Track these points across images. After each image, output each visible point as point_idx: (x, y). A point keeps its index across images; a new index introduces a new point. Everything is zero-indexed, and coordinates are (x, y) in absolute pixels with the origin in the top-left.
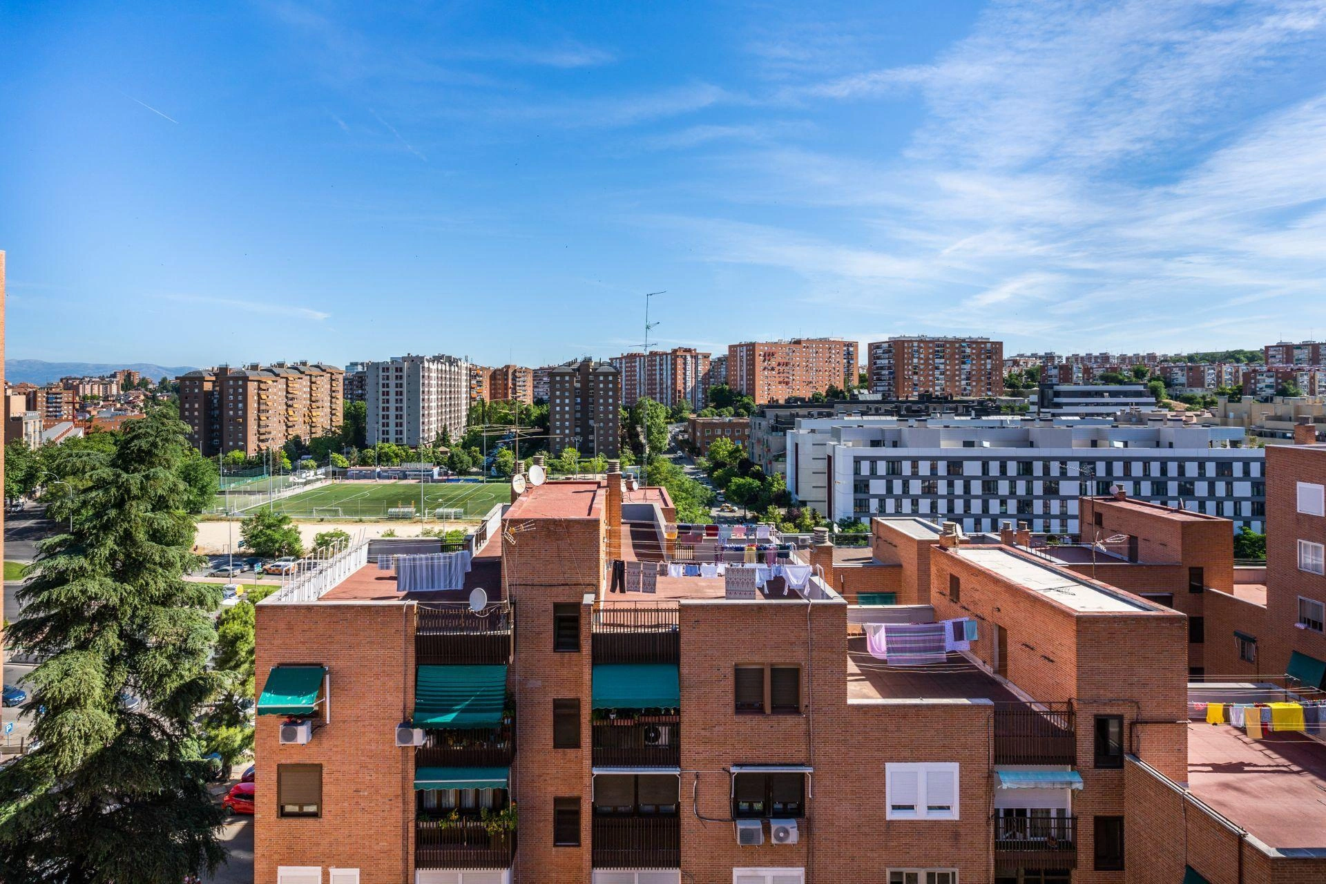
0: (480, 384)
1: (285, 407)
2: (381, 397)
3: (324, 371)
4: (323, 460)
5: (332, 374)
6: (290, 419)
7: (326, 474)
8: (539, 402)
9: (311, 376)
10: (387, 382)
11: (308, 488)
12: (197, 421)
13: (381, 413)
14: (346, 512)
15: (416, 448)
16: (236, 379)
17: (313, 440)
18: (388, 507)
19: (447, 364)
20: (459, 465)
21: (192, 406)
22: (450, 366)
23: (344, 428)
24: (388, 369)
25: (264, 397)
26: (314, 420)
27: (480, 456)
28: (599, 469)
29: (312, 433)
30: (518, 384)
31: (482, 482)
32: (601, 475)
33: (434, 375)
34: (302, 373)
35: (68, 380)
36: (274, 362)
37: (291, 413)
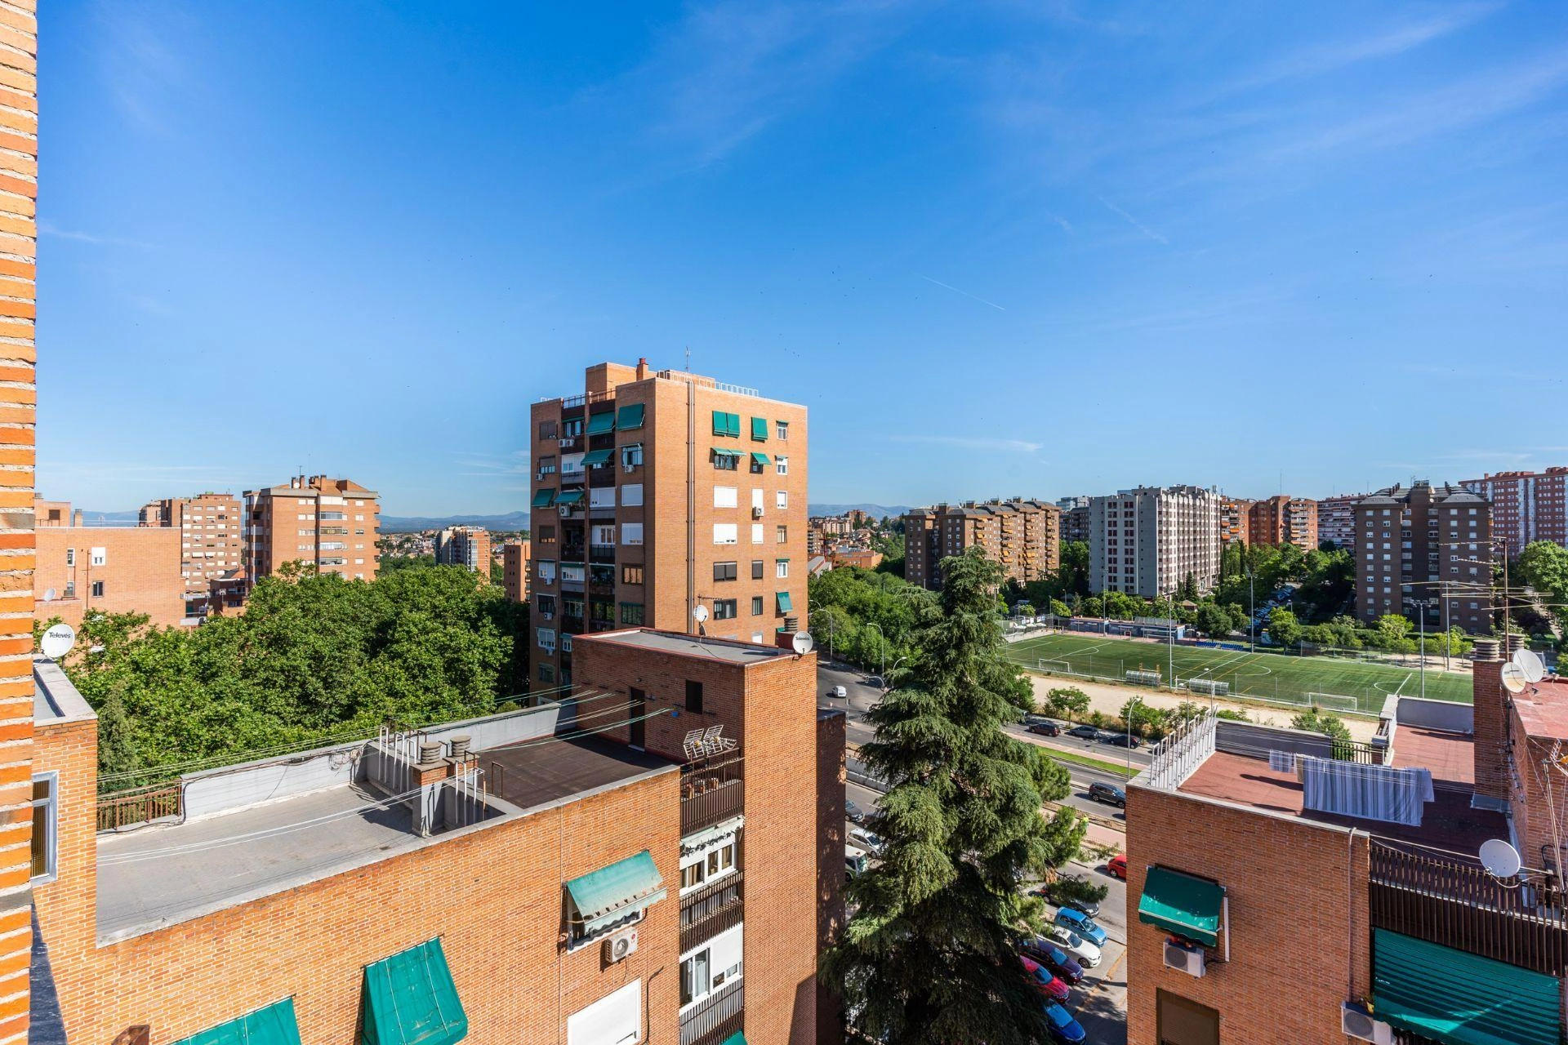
0: (1234, 522)
1: (1000, 547)
2: (1107, 538)
3: (1039, 508)
4: (1042, 607)
5: (1047, 511)
6: (1005, 560)
7: (1046, 622)
8: (1326, 546)
9: (1025, 513)
10: (1115, 519)
11: (1029, 636)
12: (919, 559)
13: (1107, 556)
14: (1075, 669)
15: (1151, 599)
16: (954, 517)
17: (1028, 583)
18: (1126, 669)
19: (1190, 496)
20: (1214, 626)
21: (916, 544)
22: (1194, 498)
23: (1060, 571)
24: (1115, 504)
25: (980, 536)
26: (1029, 561)
27: (1243, 616)
28: (1456, 650)
29: (1026, 576)
30: (1293, 521)
31: (1249, 650)
32: (1460, 660)
33: (1173, 510)
34: (1017, 510)
35: (814, 518)
36: (988, 500)
37: (1006, 553)
